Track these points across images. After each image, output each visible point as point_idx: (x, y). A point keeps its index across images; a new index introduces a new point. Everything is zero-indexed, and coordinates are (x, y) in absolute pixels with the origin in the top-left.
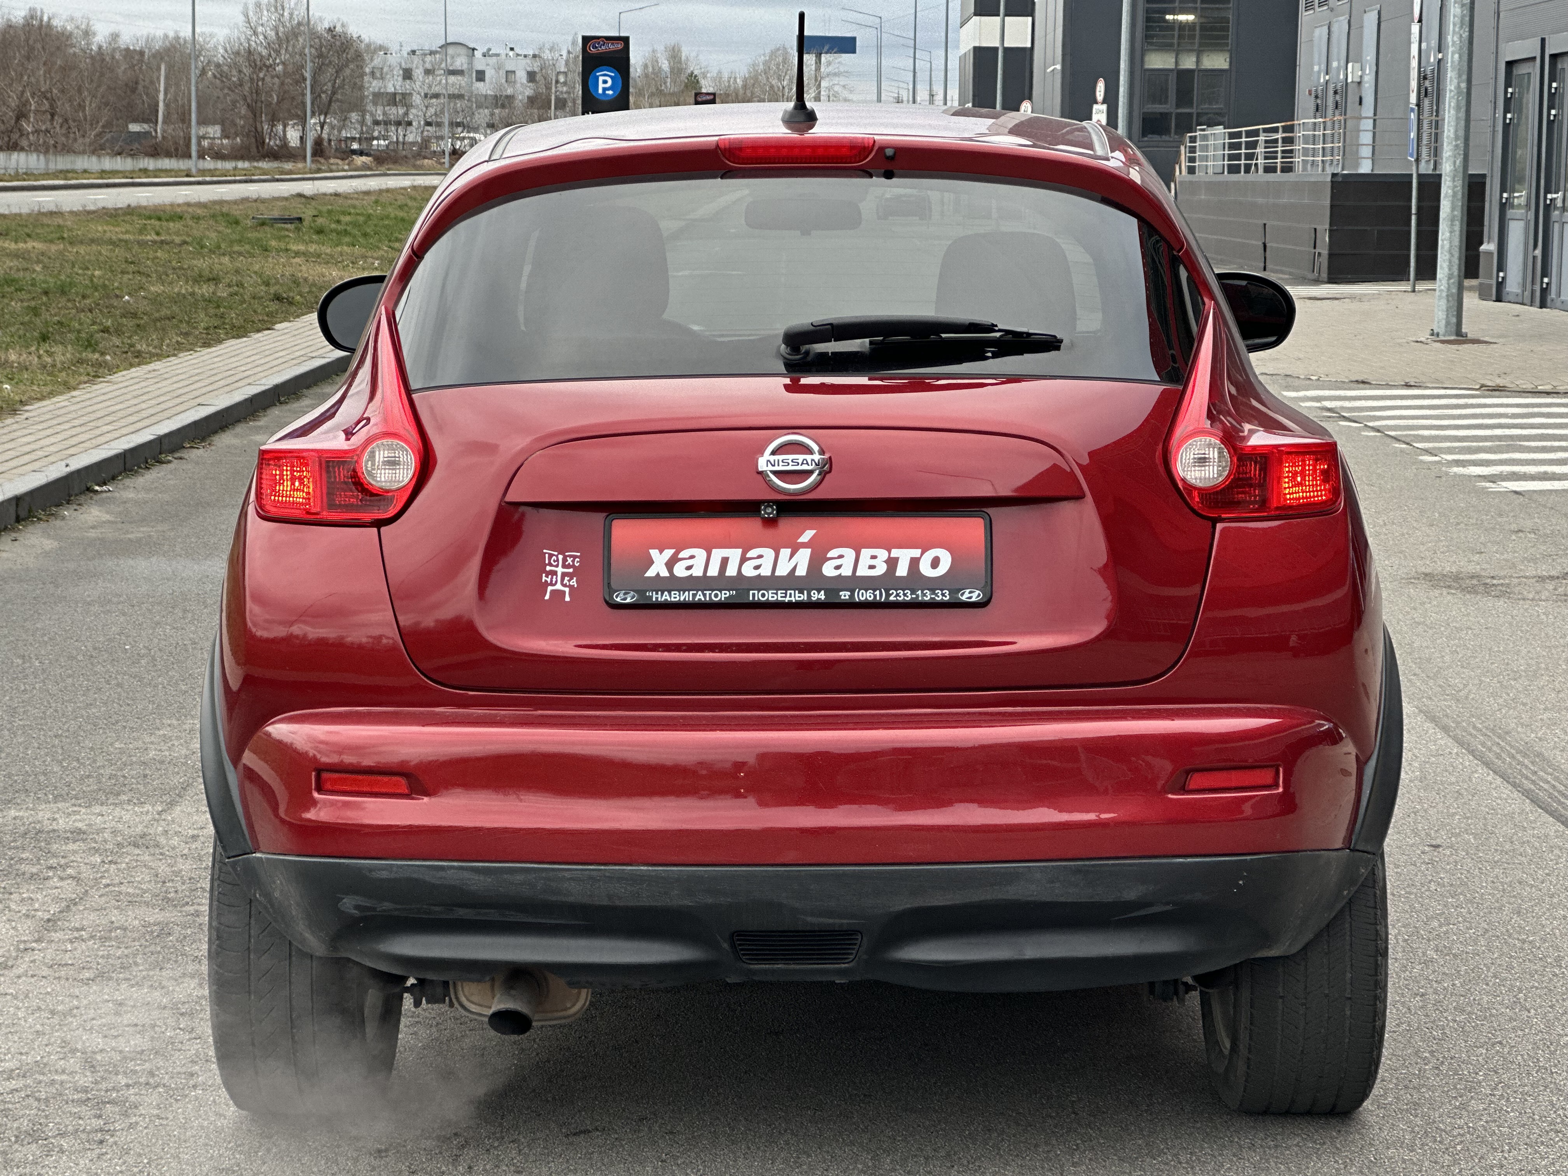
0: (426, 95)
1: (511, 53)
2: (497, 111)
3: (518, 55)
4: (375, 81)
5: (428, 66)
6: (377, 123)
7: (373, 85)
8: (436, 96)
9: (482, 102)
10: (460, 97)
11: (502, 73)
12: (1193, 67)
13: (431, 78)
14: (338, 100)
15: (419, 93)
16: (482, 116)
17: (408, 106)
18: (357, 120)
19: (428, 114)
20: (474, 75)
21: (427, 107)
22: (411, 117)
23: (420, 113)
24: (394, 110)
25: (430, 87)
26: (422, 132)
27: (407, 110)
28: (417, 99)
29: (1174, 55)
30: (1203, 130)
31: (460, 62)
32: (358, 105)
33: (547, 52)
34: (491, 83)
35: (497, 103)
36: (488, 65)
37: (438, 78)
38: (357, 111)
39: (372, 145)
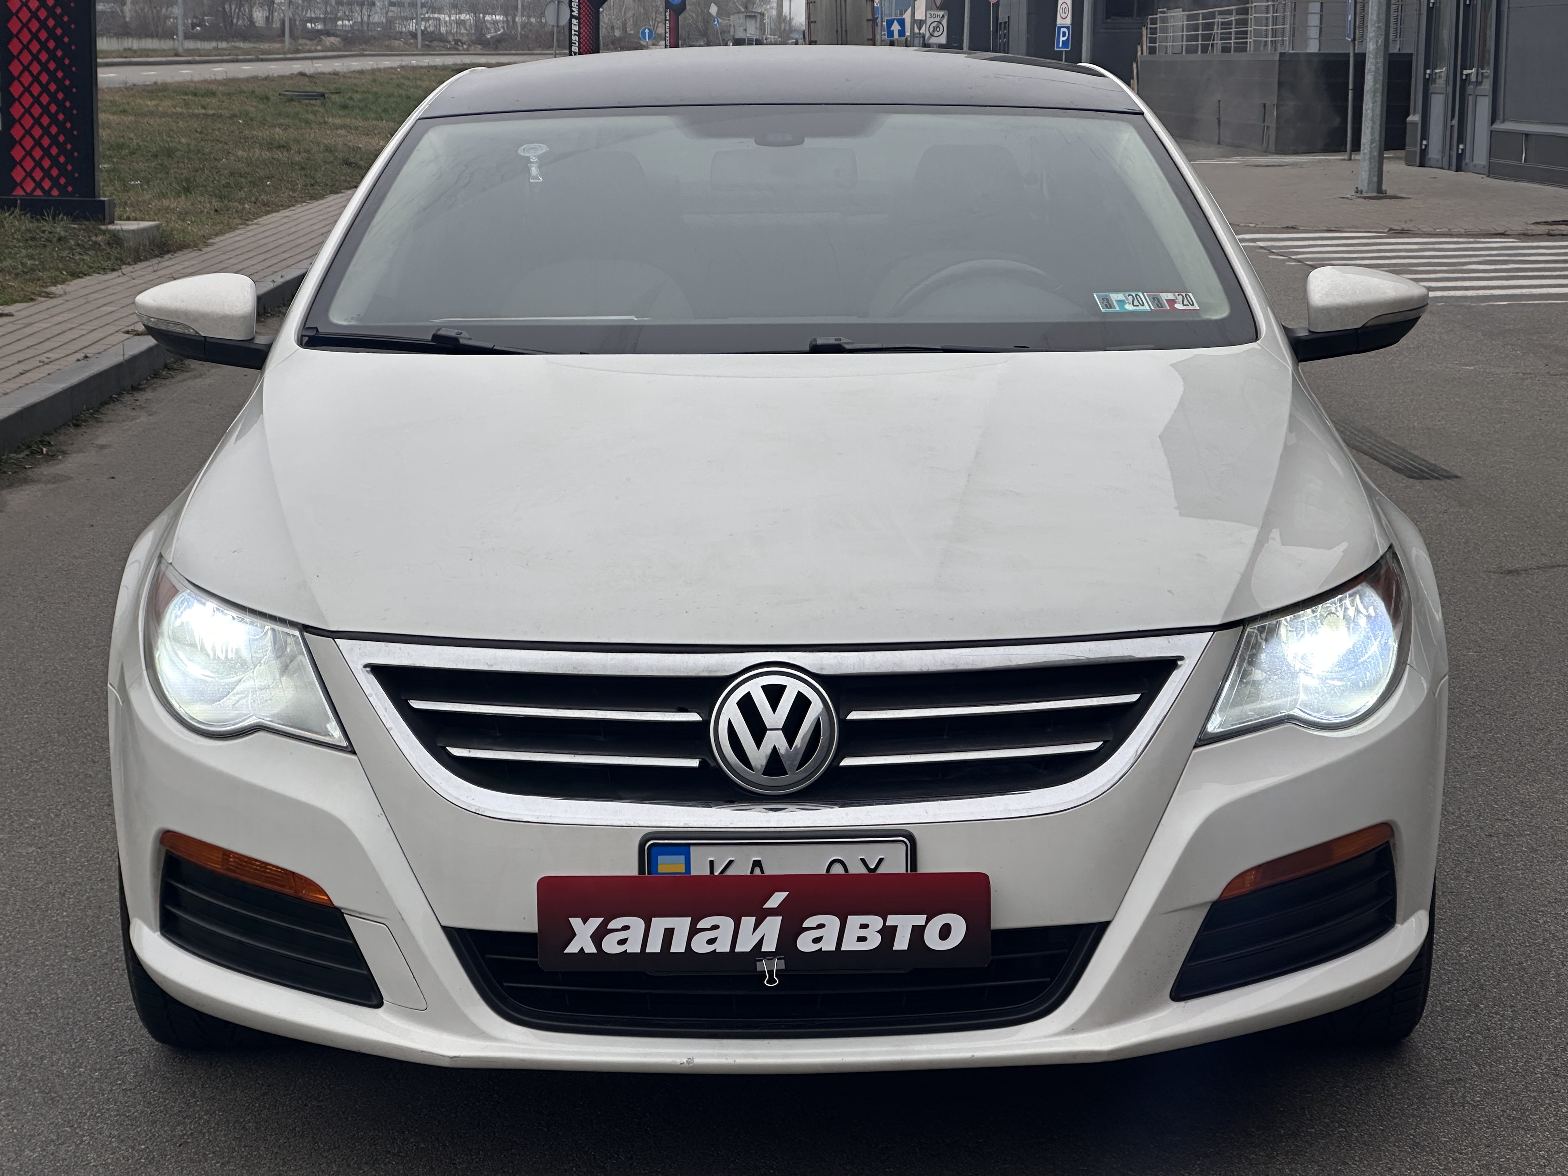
39: (336, 25)
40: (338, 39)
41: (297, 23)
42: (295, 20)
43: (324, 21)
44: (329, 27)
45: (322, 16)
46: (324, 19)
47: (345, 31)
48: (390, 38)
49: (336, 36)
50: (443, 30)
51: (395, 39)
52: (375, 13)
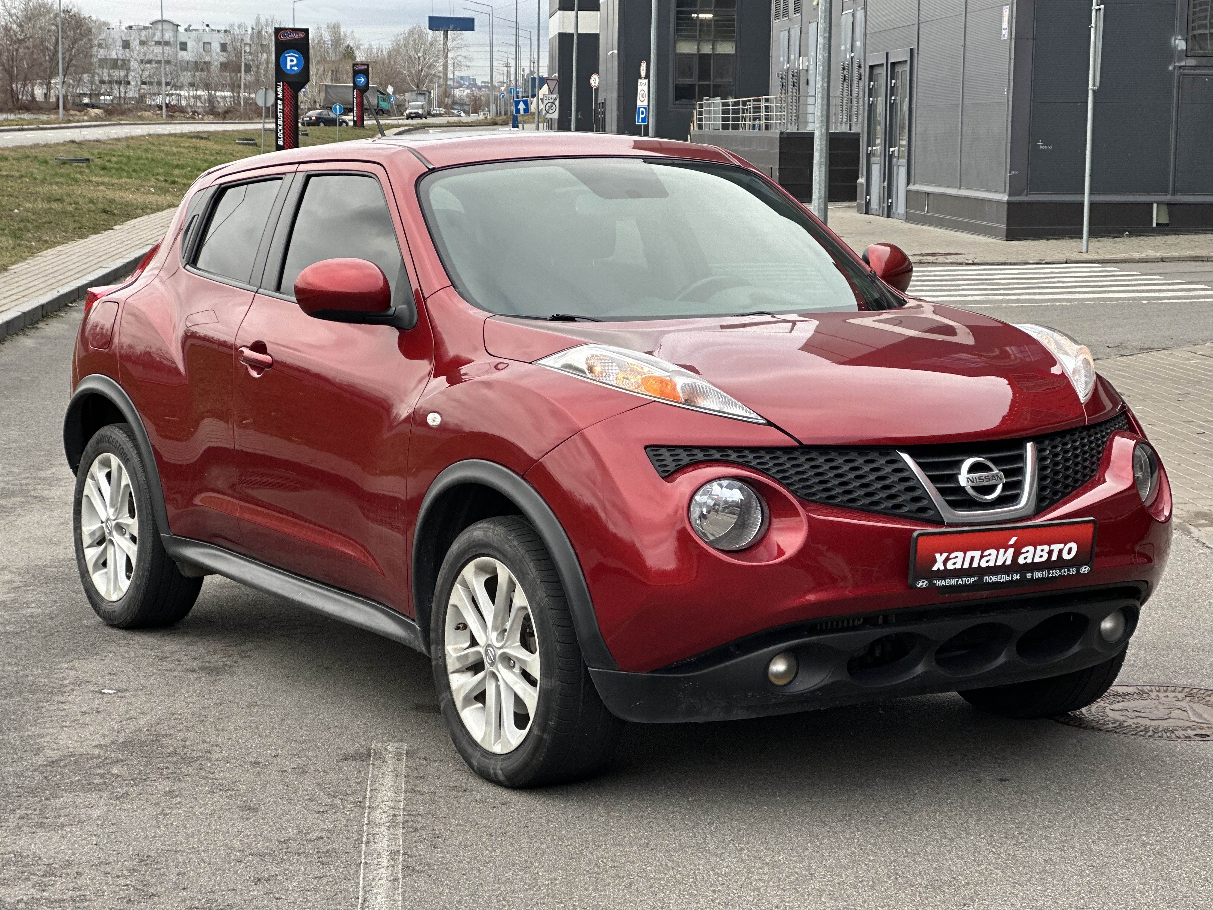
0: (142, 61)
1: (207, 29)
2: (197, 74)
3: (213, 30)
4: (103, 50)
5: (143, 39)
6: (102, 82)
7: (101, 53)
8: (150, 62)
9: (185, 66)
10: (168, 62)
11: (201, 44)
12: (710, 52)
13: (145, 48)
14: (73, 65)
15: (136, 60)
16: (186, 77)
17: (128, 69)
18: (88, 80)
19: (144, 76)
20: (178, 47)
21: (143, 71)
22: (130, 78)
23: (137, 75)
24: (117, 72)
25: (145, 55)
26: (139, 90)
27: (127, 73)
28: (134, 64)
29: (697, 44)
30: (707, 100)
31: (168, 36)
32: (88, 68)
33: (236, 28)
34: (193, 52)
35: (198, 68)
36: (189, 38)
37: (151, 49)
38: (88, 73)
39: (100, 100)
40: (101, 111)
41: (69, 98)
42: (67, 96)
43: (90, 96)
44: (94, 101)
45: (88, 92)
46: (90, 94)
47: (106, 104)
48: (142, 110)
49: (99, 108)
50: (184, 103)
51: (146, 111)
52: (131, 90)
